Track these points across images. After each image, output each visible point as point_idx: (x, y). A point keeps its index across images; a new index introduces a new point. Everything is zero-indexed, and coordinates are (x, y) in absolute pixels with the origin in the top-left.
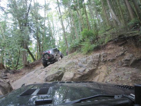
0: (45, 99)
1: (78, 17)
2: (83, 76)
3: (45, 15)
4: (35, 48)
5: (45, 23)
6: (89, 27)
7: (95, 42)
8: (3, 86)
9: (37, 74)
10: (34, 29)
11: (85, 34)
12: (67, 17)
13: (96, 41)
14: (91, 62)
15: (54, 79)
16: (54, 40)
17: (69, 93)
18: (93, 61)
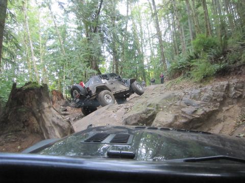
0: (123, 152)
1: (187, 13)
2: (191, 121)
3: (128, 11)
4: (110, 68)
5: (126, 26)
6: (209, 31)
7: (220, 60)
8: (61, 125)
9: (112, 111)
10: (109, 37)
11: (200, 44)
12: (167, 14)
13: (221, 58)
14: (208, 96)
15: (138, 121)
16: (141, 56)
17: (163, 148)
18: (213, 96)
